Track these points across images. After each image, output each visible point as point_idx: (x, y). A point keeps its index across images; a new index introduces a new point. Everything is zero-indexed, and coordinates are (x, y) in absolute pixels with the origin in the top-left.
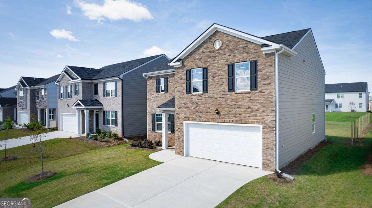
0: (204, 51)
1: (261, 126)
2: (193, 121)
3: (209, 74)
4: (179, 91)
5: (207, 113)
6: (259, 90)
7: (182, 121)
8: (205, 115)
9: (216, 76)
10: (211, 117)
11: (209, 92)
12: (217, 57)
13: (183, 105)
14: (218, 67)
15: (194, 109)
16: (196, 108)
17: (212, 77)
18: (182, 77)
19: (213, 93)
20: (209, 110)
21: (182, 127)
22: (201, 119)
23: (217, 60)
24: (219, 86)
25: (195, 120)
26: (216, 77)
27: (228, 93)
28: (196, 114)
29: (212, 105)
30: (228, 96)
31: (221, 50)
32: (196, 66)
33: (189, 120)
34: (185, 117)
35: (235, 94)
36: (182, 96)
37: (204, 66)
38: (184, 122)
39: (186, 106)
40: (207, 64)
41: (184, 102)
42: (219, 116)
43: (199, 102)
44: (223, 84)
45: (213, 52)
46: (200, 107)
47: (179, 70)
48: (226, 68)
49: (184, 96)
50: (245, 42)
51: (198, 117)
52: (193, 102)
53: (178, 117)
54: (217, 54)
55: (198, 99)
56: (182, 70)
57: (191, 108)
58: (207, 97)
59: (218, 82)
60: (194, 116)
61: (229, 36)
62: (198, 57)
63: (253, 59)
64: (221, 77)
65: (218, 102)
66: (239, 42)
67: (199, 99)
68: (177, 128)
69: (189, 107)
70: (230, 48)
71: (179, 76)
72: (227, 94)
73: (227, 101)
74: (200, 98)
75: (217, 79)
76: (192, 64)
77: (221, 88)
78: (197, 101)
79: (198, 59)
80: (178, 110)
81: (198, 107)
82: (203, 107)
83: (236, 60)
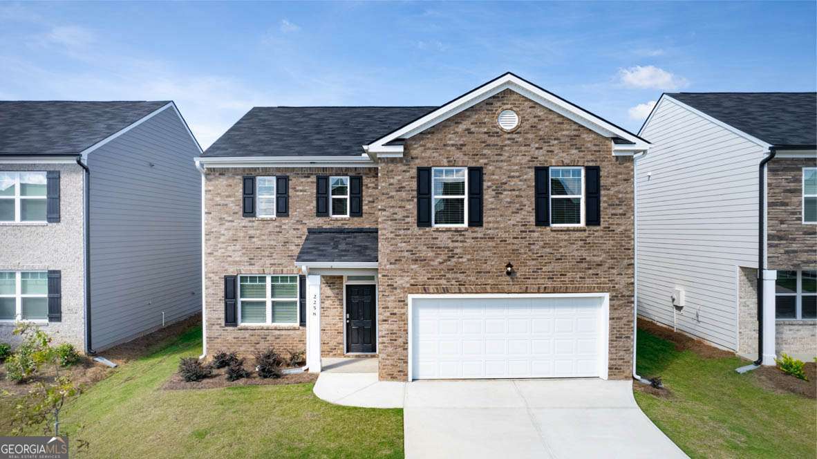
0: (473, 130)
1: (607, 296)
2: (438, 293)
3: (486, 184)
4: (391, 220)
5: (480, 272)
6: (603, 224)
7: (402, 295)
8: (473, 279)
9: (505, 190)
10: (490, 281)
11: (484, 225)
12: (506, 148)
13: (406, 254)
14: (510, 171)
15: (440, 263)
16: (449, 263)
17: (493, 190)
18: (404, 184)
19: (497, 228)
20: (487, 267)
21: (403, 311)
22: (461, 287)
23: (507, 155)
24: (513, 213)
25: (446, 291)
26: (505, 193)
27: (533, 228)
28: (448, 275)
29: (495, 253)
30: (536, 234)
31: (518, 133)
32: (449, 162)
33: (426, 291)
34: (412, 285)
35: (552, 231)
36: (402, 232)
37: (474, 165)
38: (410, 297)
39: (414, 257)
40: (481, 161)
41: (409, 248)
42: (512, 278)
43: (457, 248)
44: (522, 209)
45: (498, 136)
46: (461, 260)
47: (391, 167)
48: (531, 174)
49: (409, 232)
50: (574, 127)
51: (453, 282)
52: (439, 248)
53: (388, 286)
54: (508, 142)
55: (453, 241)
56: (402, 167)
57: (433, 261)
58: (479, 235)
59: (510, 203)
60: (443, 282)
61: (537, 106)
62: (452, 139)
63: (591, 164)
64: (517, 193)
65: (509, 247)
66: (562, 123)
67: (457, 241)
68: (388, 314)
69: (425, 260)
70: (541, 133)
71: (392, 181)
72: (534, 231)
73: (532, 247)
74: (460, 238)
75: (506, 196)
76: (435, 154)
77: (518, 217)
78: (451, 245)
79: (453, 145)
80: (388, 266)
81: (453, 260)
82: (468, 260)
83: (553, 161)
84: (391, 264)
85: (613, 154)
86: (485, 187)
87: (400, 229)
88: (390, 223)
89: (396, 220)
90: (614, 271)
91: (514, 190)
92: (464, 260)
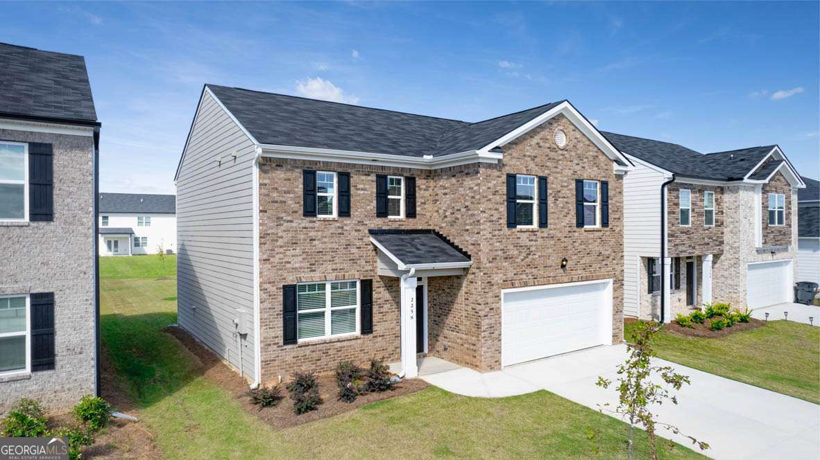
0: (541, 144)
1: (611, 281)
2: (521, 287)
3: (549, 191)
4: (490, 221)
5: (546, 267)
6: (610, 226)
7: (497, 291)
8: (541, 272)
9: (559, 197)
10: (552, 275)
11: (549, 226)
12: (560, 162)
13: (500, 253)
14: (562, 181)
15: (523, 260)
16: (527, 259)
17: (553, 197)
18: (498, 189)
19: (555, 229)
20: (549, 262)
21: (498, 305)
22: (536, 280)
23: (560, 168)
24: (564, 216)
25: (526, 285)
26: (560, 199)
27: (575, 229)
28: (527, 271)
29: (554, 250)
30: (576, 234)
31: (567, 150)
32: (527, 170)
33: (513, 286)
34: (504, 281)
35: (586, 231)
36: (497, 233)
37: (542, 174)
38: (503, 291)
39: (505, 255)
40: (546, 171)
41: (502, 247)
42: (564, 271)
43: (532, 246)
44: (568, 213)
45: (556, 152)
46: (534, 256)
47: (489, 171)
48: (573, 185)
49: (502, 232)
50: (596, 149)
51: (530, 277)
52: (521, 246)
53: (488, 283)
54: (561, 157)
55: (530, 241)
56: (496, 173)
57: (518, 258)
58: (546, 235)
59: (562, 208)
60: (524, 276)
61: (577, 130)
62: (529, 151)
63: (604, 179)
64: (565, 200)
65: (563, 245)
66: (589, 146)
67: (532, 240)
68: (488, 309)
69: (512, 258)
70: (579, 152)
71: (490, 185)
72: (574, 232)
73: (575, 244)
74: (534, 238)
75: (560, 202)
76: (518, 163)
77: (567, 219)
78: (529, 243)
79: (529, 156)
80: (488, 265)
81: (530, 257)
82: (539, 257)
83: (585, 175)
84: (490, 262)
85: (615, 173)
86: (548, 194)
87: (495, 230)
88: (489, 224)
89: (492, 221)
90: (614, 262)
91: (564, 197)
92: (537, 257)
